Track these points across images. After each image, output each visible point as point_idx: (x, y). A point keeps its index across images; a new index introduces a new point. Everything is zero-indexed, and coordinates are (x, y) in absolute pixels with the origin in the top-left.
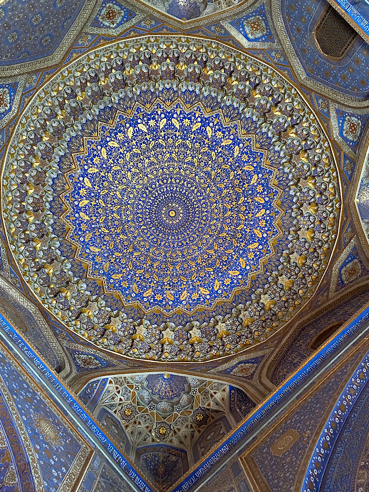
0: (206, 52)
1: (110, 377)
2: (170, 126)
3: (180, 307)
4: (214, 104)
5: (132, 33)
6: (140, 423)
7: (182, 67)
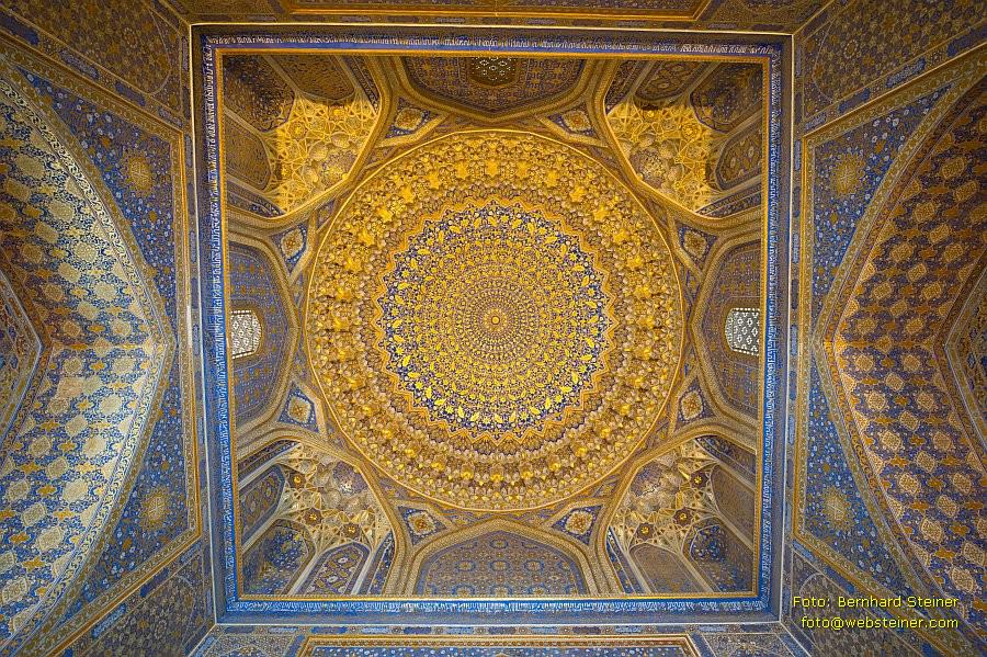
0: (355, 428)
1: (694, 212)
2: (437, 395)
3: (563, 233)
4: (383, 380)
5: (412, 495)
6: (702, 154)
7: (387, 433)
